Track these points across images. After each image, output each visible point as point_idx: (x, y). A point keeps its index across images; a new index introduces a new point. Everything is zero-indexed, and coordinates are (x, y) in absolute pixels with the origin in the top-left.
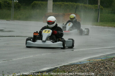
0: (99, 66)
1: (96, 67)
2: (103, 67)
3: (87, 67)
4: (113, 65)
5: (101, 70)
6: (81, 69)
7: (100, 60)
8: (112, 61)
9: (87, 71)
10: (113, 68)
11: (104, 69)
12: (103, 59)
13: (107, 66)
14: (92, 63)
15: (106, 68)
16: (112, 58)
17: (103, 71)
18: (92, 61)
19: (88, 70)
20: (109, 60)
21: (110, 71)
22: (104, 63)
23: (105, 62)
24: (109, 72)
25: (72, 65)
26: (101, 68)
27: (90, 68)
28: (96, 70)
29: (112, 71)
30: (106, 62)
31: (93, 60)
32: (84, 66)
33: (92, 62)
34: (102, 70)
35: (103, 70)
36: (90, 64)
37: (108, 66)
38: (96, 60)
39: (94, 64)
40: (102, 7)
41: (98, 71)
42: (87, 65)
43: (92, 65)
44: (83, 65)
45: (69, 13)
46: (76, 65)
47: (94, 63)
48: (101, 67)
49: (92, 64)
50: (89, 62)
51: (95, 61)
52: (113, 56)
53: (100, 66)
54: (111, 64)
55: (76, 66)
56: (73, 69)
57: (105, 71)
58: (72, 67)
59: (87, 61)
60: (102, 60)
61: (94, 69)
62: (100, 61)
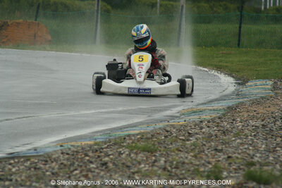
0: (87, 158)
1: (77, 163)
2: (96, 161)
3: (54, 164)
4: (124, 155)
5: (90, 170)
6: (35, 168)
7: (92, 143)
8: (123, 146)
9: (53, 174)
10: (123, 164)
11: (97, 168)
12: (98, 140)
13: (107, 159)
14: (69, 152)
15: (105, 164)
16: (125, 139)
17: (95, 174)
18: (67, 145)
19: (56, 170)
20: (115, 144)
21: (116, 173)
22: (101, 152)
23: (103, 149)
24: (111, 175)
25: (13, 158)
26: (92, 166)
27: (62, 166)
28: (76, 170)
29: (121, 173)
30: (106, 148)
31: (73, 143)
32: (46, 161)
33: (70, 149)
34: (93, 170)
35: (97, 171)
36: (62, 153)
37: (112, 159)
38: (79, 144)
39: (73, 155)
40: (109, 7)
41: (81, 172)
42: (54, 156)
43: (67, 156)
44: (42, 158)
45: (17, 21)
46: (23, 157)
47: (73, 151)
48: (91, 162)
49: (68, 154)
50: (59, 148)
51: (78, 146)
52: (127, 133)
53: (88, 160)
54: (120, 154)
55: (22, 160)
56: (14, 170)
57: (102, 173)
58: (10, 164)
59: (56, 146)
60: (96, 144)
61: (72, 169)
62: (90, 146)
